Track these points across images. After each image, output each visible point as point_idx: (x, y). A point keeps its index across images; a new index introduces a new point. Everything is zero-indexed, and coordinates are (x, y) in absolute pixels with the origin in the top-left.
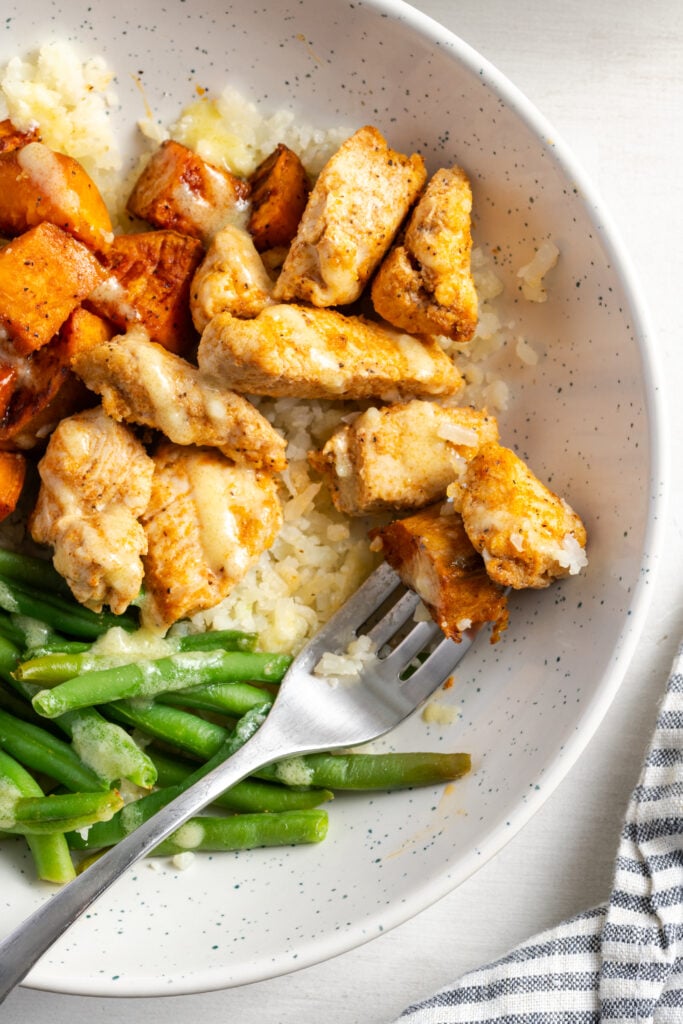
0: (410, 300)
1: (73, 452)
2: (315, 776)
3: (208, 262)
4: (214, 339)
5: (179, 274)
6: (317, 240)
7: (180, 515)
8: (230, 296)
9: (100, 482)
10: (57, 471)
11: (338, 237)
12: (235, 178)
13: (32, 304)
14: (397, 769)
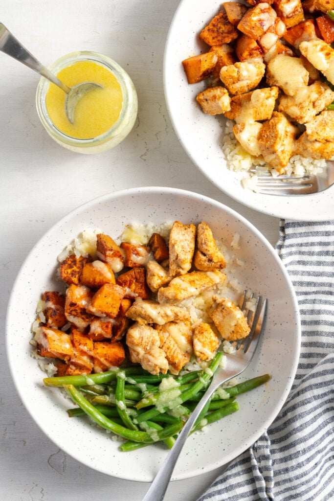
0: (206, 264)
1: (136, 337)
2: (230, 394)
3: (149, 274)
4: (162, 296)
5: (142, 280)
6: (177, 259)
7: (170, 342)
8: (159, 282)
9: (146, 342)
10: (133, 343)
11: (182, 256)
12: (144, 246)
13: (110, 306)
14: (250, 384)
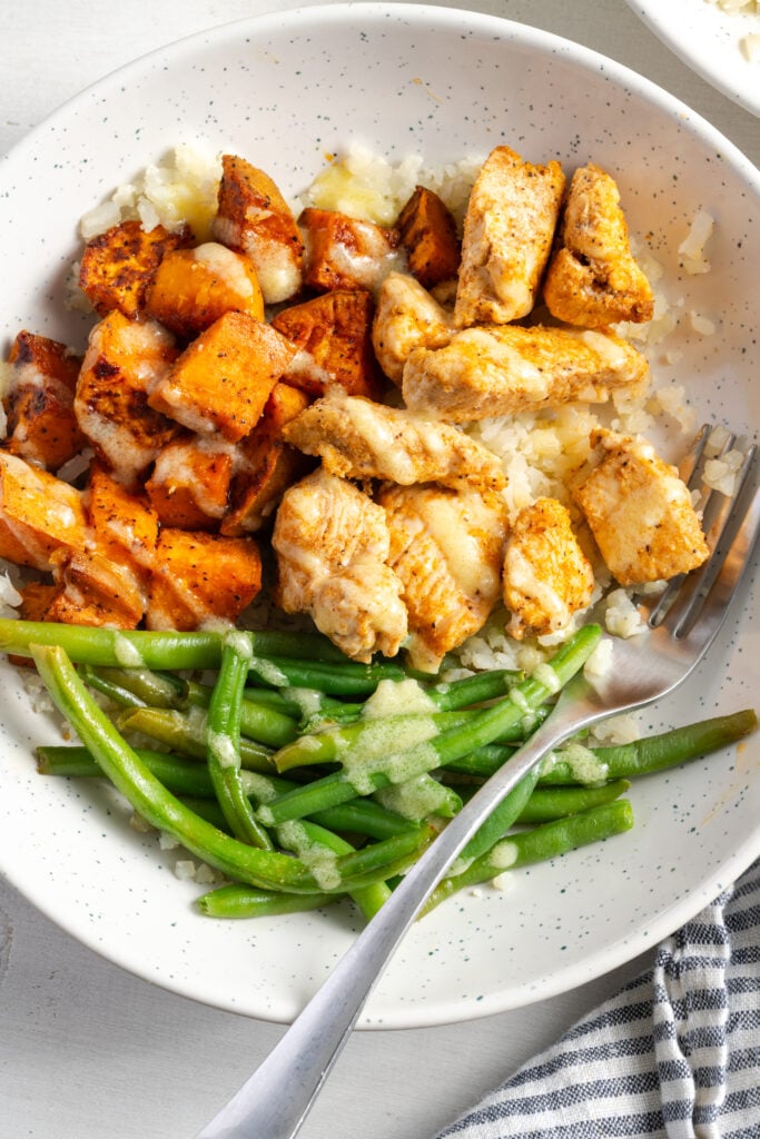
0: (586, 294)
1: (306, 517)
2: (611, 767)
3: (383, 310)
4: (417, 375)
5: (357, 329)
6: (486, 261)
7: (423, 553)
8: (415, 335)
9: (340, 538)
10: (294, 538)
11: (505, 252)
12: (383, 228)
13: (233, 392)
14: (686, 743)
